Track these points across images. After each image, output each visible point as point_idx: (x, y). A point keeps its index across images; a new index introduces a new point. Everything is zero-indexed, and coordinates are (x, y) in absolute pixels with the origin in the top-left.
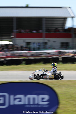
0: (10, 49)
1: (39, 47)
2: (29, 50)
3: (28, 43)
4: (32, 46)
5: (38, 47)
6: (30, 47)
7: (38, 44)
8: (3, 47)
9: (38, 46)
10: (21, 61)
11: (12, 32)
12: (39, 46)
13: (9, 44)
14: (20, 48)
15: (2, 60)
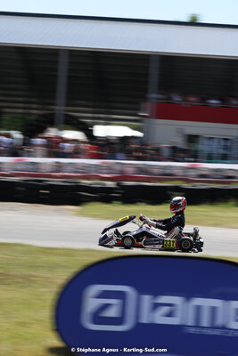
0: (134, 154)
1: (225, 152)
2: (192, 159)
3: (192, 139)
4: (203, 147)
5: (221, 151)
6: (196, 151)
7: (222, 143)
8: (113, 144)
9: (224, 149)
10: (169, 192)
11: (145, 99)
12: (226, 148)
13: (133, 137)
14: (166, 153)
15: (110, 184)
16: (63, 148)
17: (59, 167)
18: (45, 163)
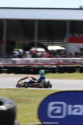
0: (62, 55)
8: (55, 52)
10: (75, 69)
11: (65, 36)
13: (61, 50)
14: (74, 55)
15: (55, 66)
16: (38, 54)
17: (36, 61)
18: (31, 60)
